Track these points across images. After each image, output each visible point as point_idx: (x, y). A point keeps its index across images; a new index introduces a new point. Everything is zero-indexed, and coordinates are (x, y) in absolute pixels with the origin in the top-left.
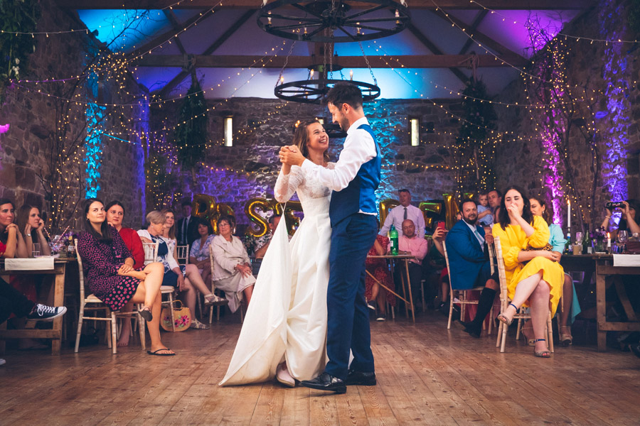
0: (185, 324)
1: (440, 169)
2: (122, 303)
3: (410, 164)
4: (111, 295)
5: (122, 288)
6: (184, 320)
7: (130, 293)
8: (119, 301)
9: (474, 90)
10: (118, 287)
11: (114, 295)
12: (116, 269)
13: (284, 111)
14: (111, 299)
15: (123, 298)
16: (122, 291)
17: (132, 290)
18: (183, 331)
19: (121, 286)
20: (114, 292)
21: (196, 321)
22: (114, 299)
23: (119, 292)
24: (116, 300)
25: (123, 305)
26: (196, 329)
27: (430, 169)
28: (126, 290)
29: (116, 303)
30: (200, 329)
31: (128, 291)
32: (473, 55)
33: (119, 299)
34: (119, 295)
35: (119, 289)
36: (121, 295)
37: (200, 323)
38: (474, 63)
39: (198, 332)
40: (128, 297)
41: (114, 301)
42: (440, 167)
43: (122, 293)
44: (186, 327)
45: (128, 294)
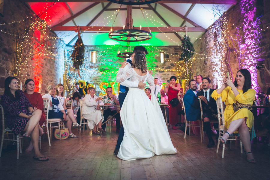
0: (66, 136)
1: (171, 71)
2: (20, 131)
3: (160, 69)
4: (15, 126)
5: (20, 123)
6: (66, 134)
7: (24, 125)
8: (19, 130)
9: (186, 40)
10: (18, 122)
11: (16, 126)
12: (18, 113)
13: (115, 50)
14: (15, 129)
15: (21, 128)
16: (20, 124)
17: (25, 124)
18: (65, 139)
19: (19, 121)
20: (16, 125)
21: (72, 134)
22: (16, 128)
23: (19, 125)
24: (17, 128)
25: (21, 132)
26: (72, 137)
27: (168, 71)
28: (22, 123)
29: (17, 130)
30: (73, 138)
31: (23, 124)
32: (185, 27)
33: (19, 128)
34: (19, 126)
35: (19, 123)
36: (20, 126)
37: (74, 135)
38: (186, 30)
39: (72, 139)
40: (23, 127)
41: (16, 129)
42: (171, 70)
43: (20, 125)
44: (67, 137)
45: (23, 126)
